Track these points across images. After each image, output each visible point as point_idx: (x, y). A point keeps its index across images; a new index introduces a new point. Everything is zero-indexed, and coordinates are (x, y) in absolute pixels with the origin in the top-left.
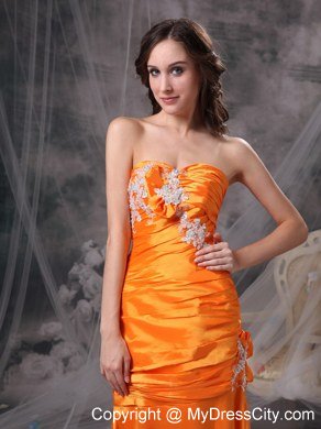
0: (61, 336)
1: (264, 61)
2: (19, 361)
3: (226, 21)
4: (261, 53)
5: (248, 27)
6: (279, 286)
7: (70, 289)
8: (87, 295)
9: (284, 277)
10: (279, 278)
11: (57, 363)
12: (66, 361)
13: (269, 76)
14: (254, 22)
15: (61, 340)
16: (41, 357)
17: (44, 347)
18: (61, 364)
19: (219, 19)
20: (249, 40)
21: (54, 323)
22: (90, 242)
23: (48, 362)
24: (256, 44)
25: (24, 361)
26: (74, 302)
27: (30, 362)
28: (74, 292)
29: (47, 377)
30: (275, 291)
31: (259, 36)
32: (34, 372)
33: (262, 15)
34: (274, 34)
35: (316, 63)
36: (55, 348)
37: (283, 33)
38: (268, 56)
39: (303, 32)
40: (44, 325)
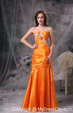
0: (17, 73)
1: (57, 21)
2: (9, 78)
3: (50, 13)
4: (57, 20)
5: (54, 15)
7: (19, 64)
8: (22, 66)
9: (59, 60)
11: (16, 79)
12: (18, 78)
13: (58, 24)
14: (55, 14)
15: (17, 74)
16: (13, 77)
17: (14, 76)
18: (17, 79)
19: (49, 13)
20: (54, 17)
21: (16, 71)
22: (23, 55)
23: (14, 79)
24: (56, 18)
25: (10, 78)
26: (19, 67)
28: (19, 65)
29: (14, 81)
30: (57, 62)
31: (56, 16)
32: (12, 80)
33: (57, 12)
34: (59, 16)
35: (67, 22)
36: (16, 76)
37: (61, 16)
38: (58, 20)
39: (65, 16)
40: (14, 71)
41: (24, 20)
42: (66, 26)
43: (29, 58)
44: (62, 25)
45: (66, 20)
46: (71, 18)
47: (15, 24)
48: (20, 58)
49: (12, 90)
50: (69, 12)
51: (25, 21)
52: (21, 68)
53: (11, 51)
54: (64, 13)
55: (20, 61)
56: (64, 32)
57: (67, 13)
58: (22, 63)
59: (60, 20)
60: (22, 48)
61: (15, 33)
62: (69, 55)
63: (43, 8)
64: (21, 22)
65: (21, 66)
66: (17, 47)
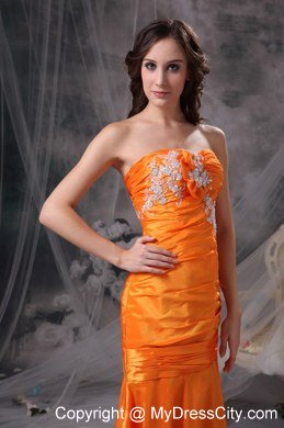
0: (72, 307)
1: (269, 52)
2: (33, 329)
3: (234, 13)
4: (267, 44)
5: (255, 18)
6: (269, 266)
7: (81, 264)
8: (96, 271)
9: (274, 259)
10: (269, 259)
11: (67, 332)
12: (76, 331)
13: (274, 66)
14: (261, 15)
15: (72, 311)
16: (53, 326)
17: (57, 317)
18: (72, 334)
19: (227, 11)
20: (255, 31)
21: (64, 295)
22: (99, 222)
23: (61, 331)
24: (263, 36)
25: (38, 329)
26: (84, 278)
27: (44, 330)
28: (85, 267)
29: (58, 345)
30: (265, 269)
31: (265, 27)
32: (47, 340)
33: (269, 8)
34: (280, 26)
36: (67, 318)
38: (273, 47)
43: (128, 232)
52: (94, 281)
65: (90, 271)
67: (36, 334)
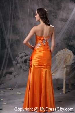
1: (54, 17)
4: (53, 16)
5: (51, 11)
6: (56, 59)
7: (15, 61)
8: (19, 63)
10: (56, 58)
12: (15, 76)
13: (55, 20)
14: (52, 10)
15: (14, 72)
16: (10, 75)
17: (11, 73)
18: (14, 77)
20: (51, 13)
21: (13, 69)
22: (19, 53)
23: (11, 76)
24: (53, 14)
26: (16, 65)
27: (8, 76)
28: (16, 62)
29: (11, 79)
31: (53, 12)
32: (8, 78)
33: (54, 8)
34: (56, 12)
35: (64, 18)
37: (58, 12)
38: (55, 16)
39: (62, 12)
40: (11, 69)
41: (21, 16)
42: (63, 22)
43: (26, 55)
44: (59, 22)
45: (63, 16)
46: (68, 14)
47: (11, 20)
48: (17, 55)
49: (9, 89)
50: (66, 8)
51: (22, 18)
52: (18, 65)
53: (8, 49)
54: (61, 9)
55: (16, 58)
56: (62, 29)
57: (64, 9)
58: (19, 60)
59: (57, 16)
60: (18, 45)
61: (11, 30)
62: (67, 52)
63: (39, 4)
64: (17, 18)
65: (18, 63)
66: (14, 44)
67: (6, 77)
